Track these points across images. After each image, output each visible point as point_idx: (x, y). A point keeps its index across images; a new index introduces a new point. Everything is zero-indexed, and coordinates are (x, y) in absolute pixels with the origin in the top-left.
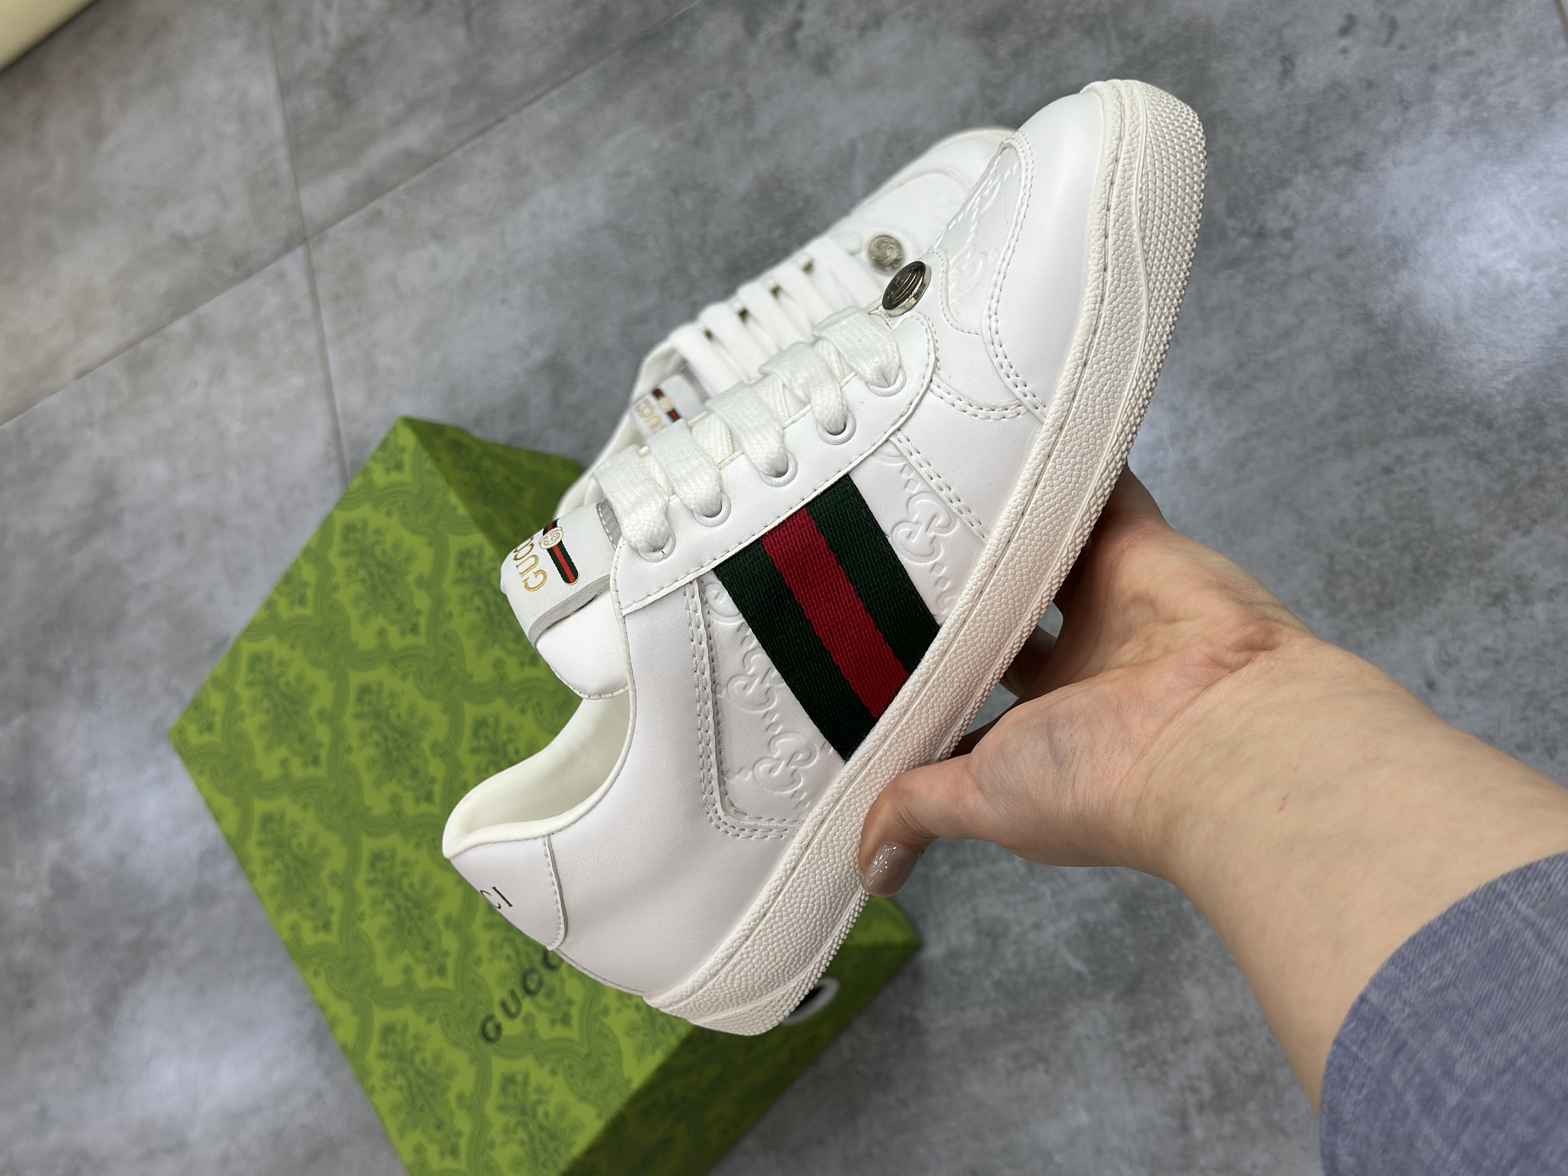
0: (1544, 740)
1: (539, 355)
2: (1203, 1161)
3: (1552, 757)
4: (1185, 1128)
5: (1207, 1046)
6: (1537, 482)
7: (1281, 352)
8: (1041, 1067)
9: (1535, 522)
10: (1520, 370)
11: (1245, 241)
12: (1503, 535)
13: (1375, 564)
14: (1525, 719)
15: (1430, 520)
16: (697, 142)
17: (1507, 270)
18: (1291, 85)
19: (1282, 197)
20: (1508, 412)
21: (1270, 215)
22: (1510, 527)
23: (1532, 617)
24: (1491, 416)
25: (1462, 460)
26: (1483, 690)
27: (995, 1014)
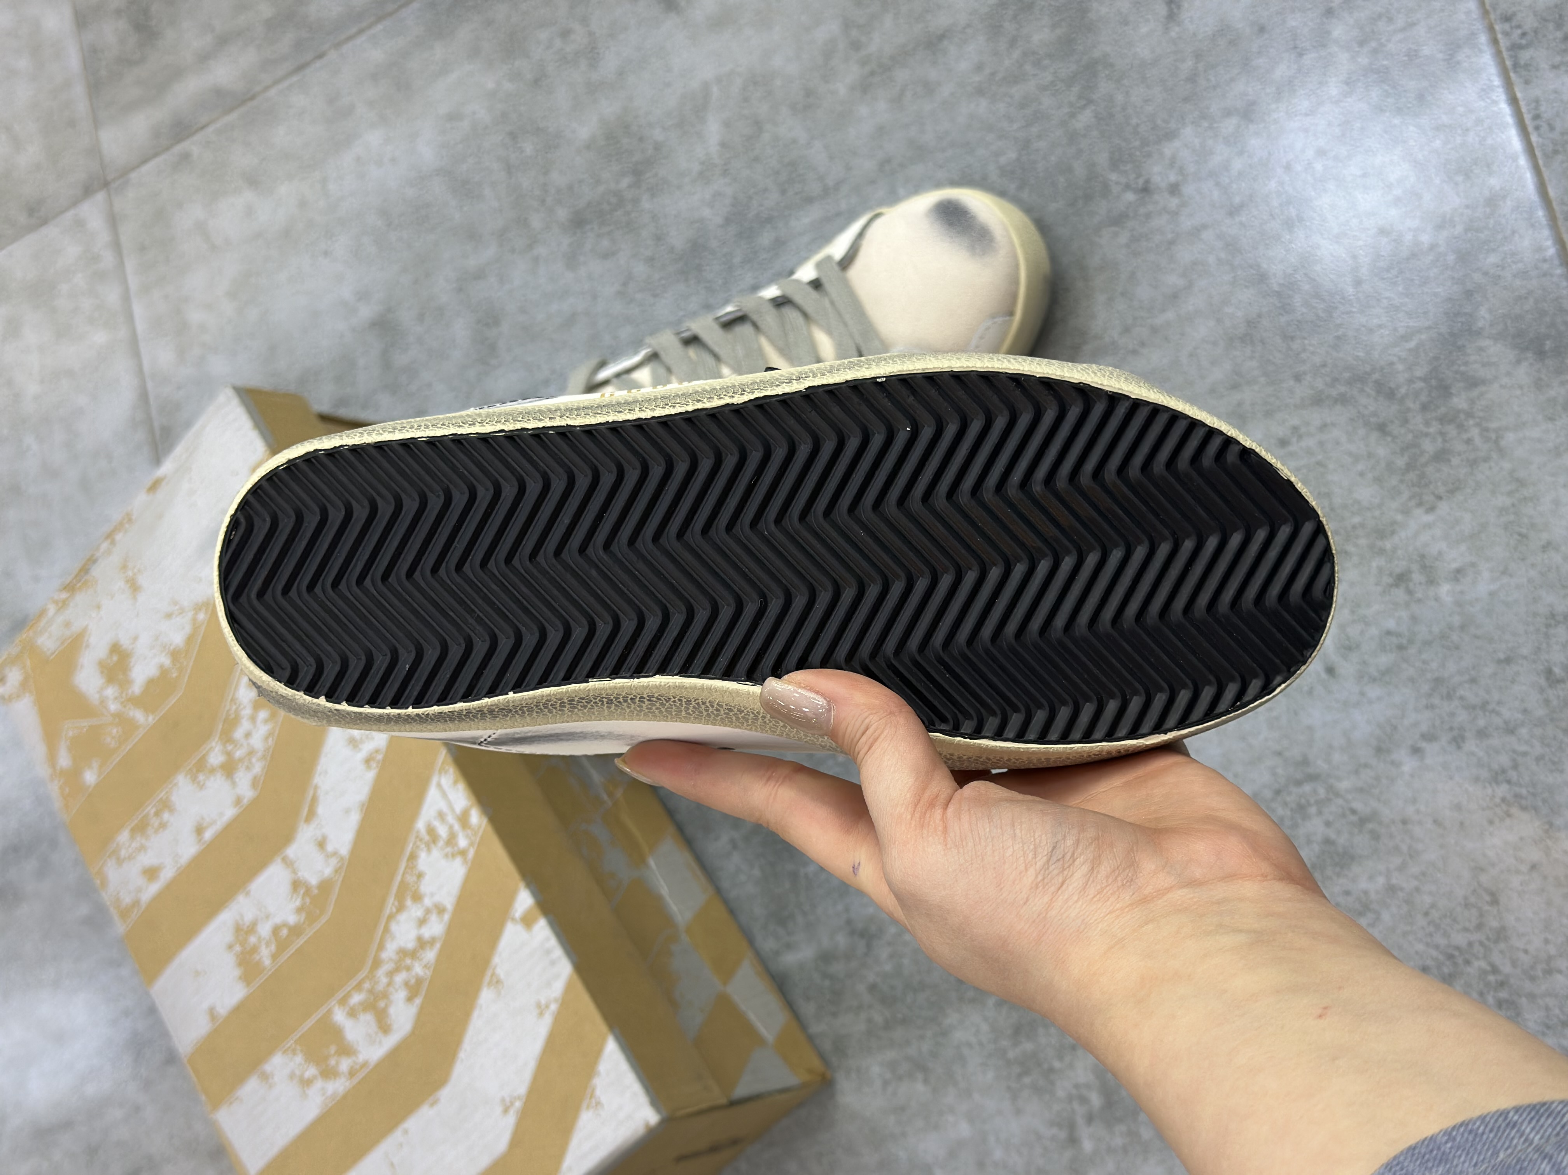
0: (1451, 729)
1: (366, 312)
3: (1459, 747)
4: (1073, 1141)
6: (1442, 456)
7: (1170, 315)
8: (920, 1076)
9: (1440, 498)
10: (1423, 337)
11: (1130, 196)
12: (1406, 511)
14: (1430, 707)
16: (536, 82)
17: (1409, 229)
18: (1177, 29)
19: (1168, 149)
20: (1411, 381)
21: (1156, 169)
22: (1413, 503)
23: (1437, 599)
24: (1392, 385)
25: (1362, 432)
26: (1385, 676)
27: (870, 1020)
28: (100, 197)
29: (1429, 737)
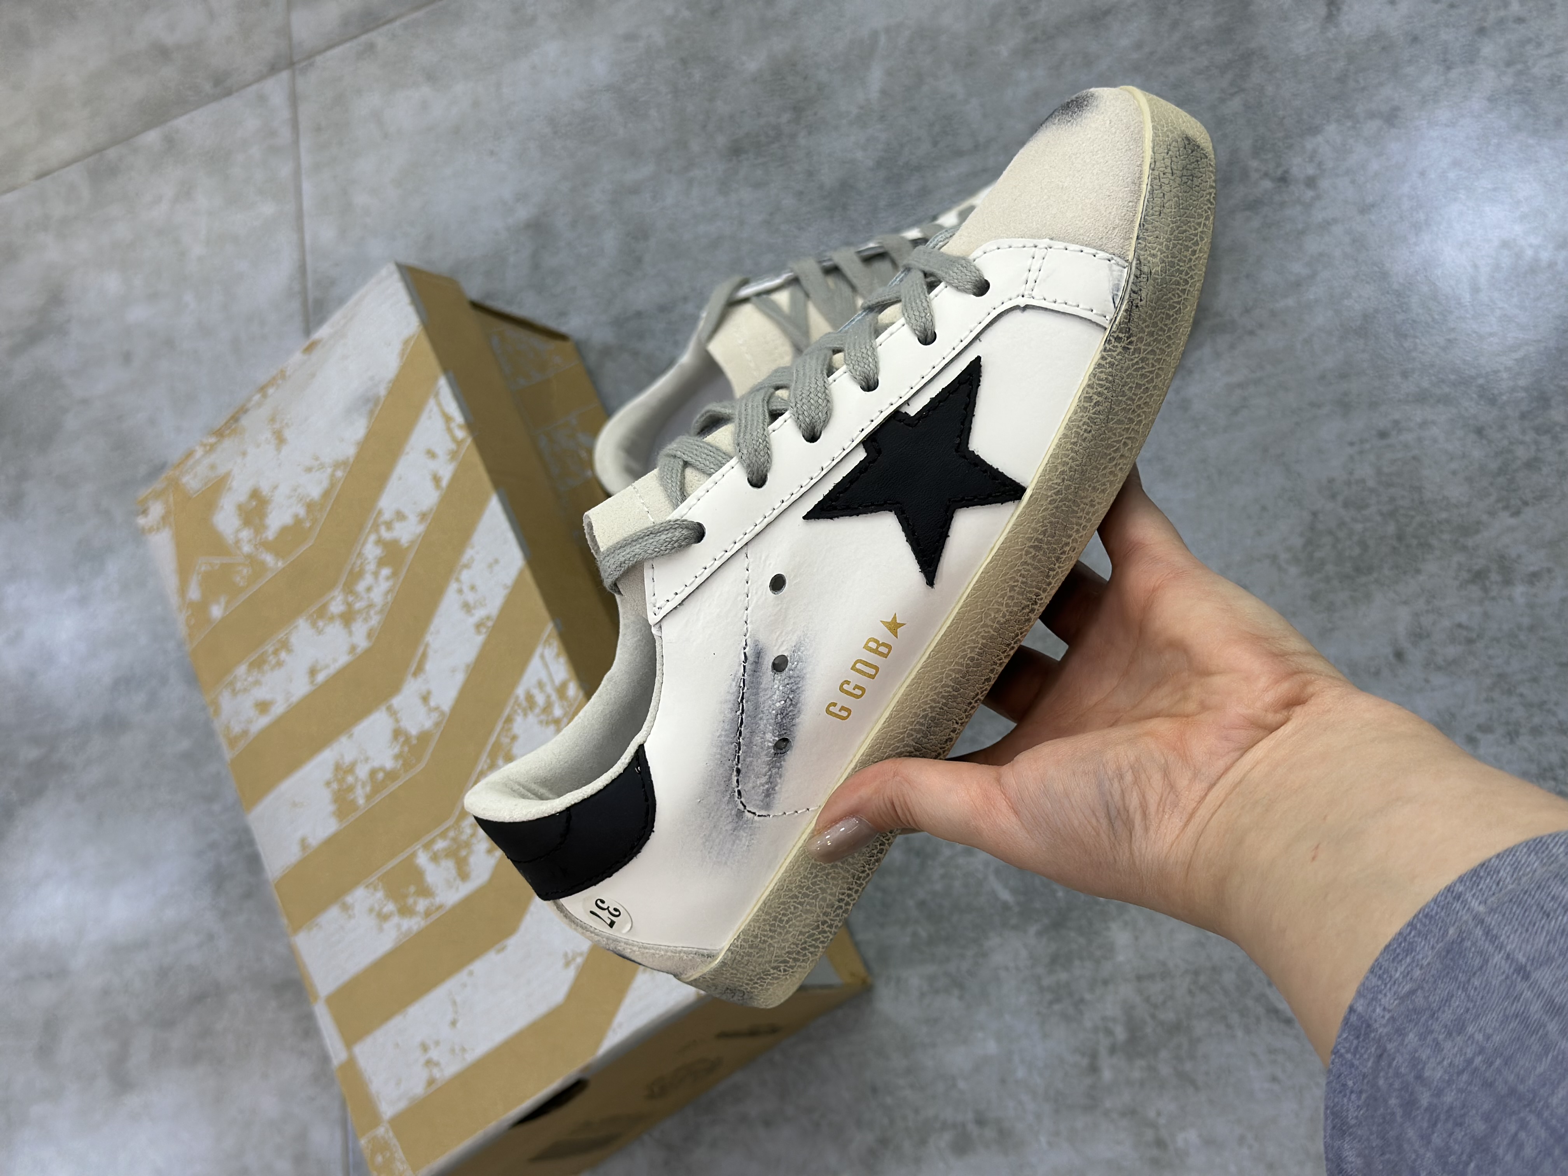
0: (1507, 723)
1: (523, 213)
2: (1108, 1104)
3: (1512, 741)
4: (1094, 1069)
5: (1126, 990)
6: (1532, 465)
7: (1291, 302)
8: (956, 992)
9: (1526, 503)
10: (1531, 349)
11: (1267, 184)
12: (1492, 513)
13: (1359, 527)
14: (1489, 700)
15: (1419, 489)
16: (713, 13)
17: (1531, 246)
18: (1334, 30)
19: (1310, 144)
20: (1513, 390)
21: (1297, 160)
22: (1500, 505)
23: (1510, 598)
24: (1496, 392)
25: (1460, 433)
26: (1451, 666)
27: (915, 934)
28: (285, 75)
29: (1486, 729)
